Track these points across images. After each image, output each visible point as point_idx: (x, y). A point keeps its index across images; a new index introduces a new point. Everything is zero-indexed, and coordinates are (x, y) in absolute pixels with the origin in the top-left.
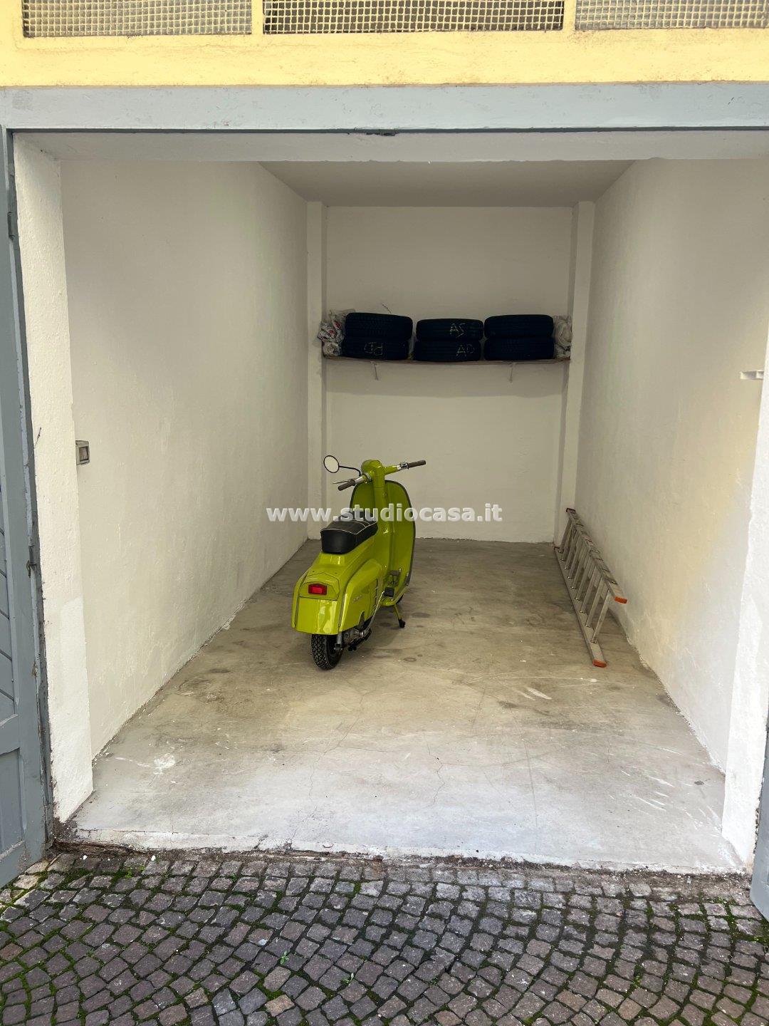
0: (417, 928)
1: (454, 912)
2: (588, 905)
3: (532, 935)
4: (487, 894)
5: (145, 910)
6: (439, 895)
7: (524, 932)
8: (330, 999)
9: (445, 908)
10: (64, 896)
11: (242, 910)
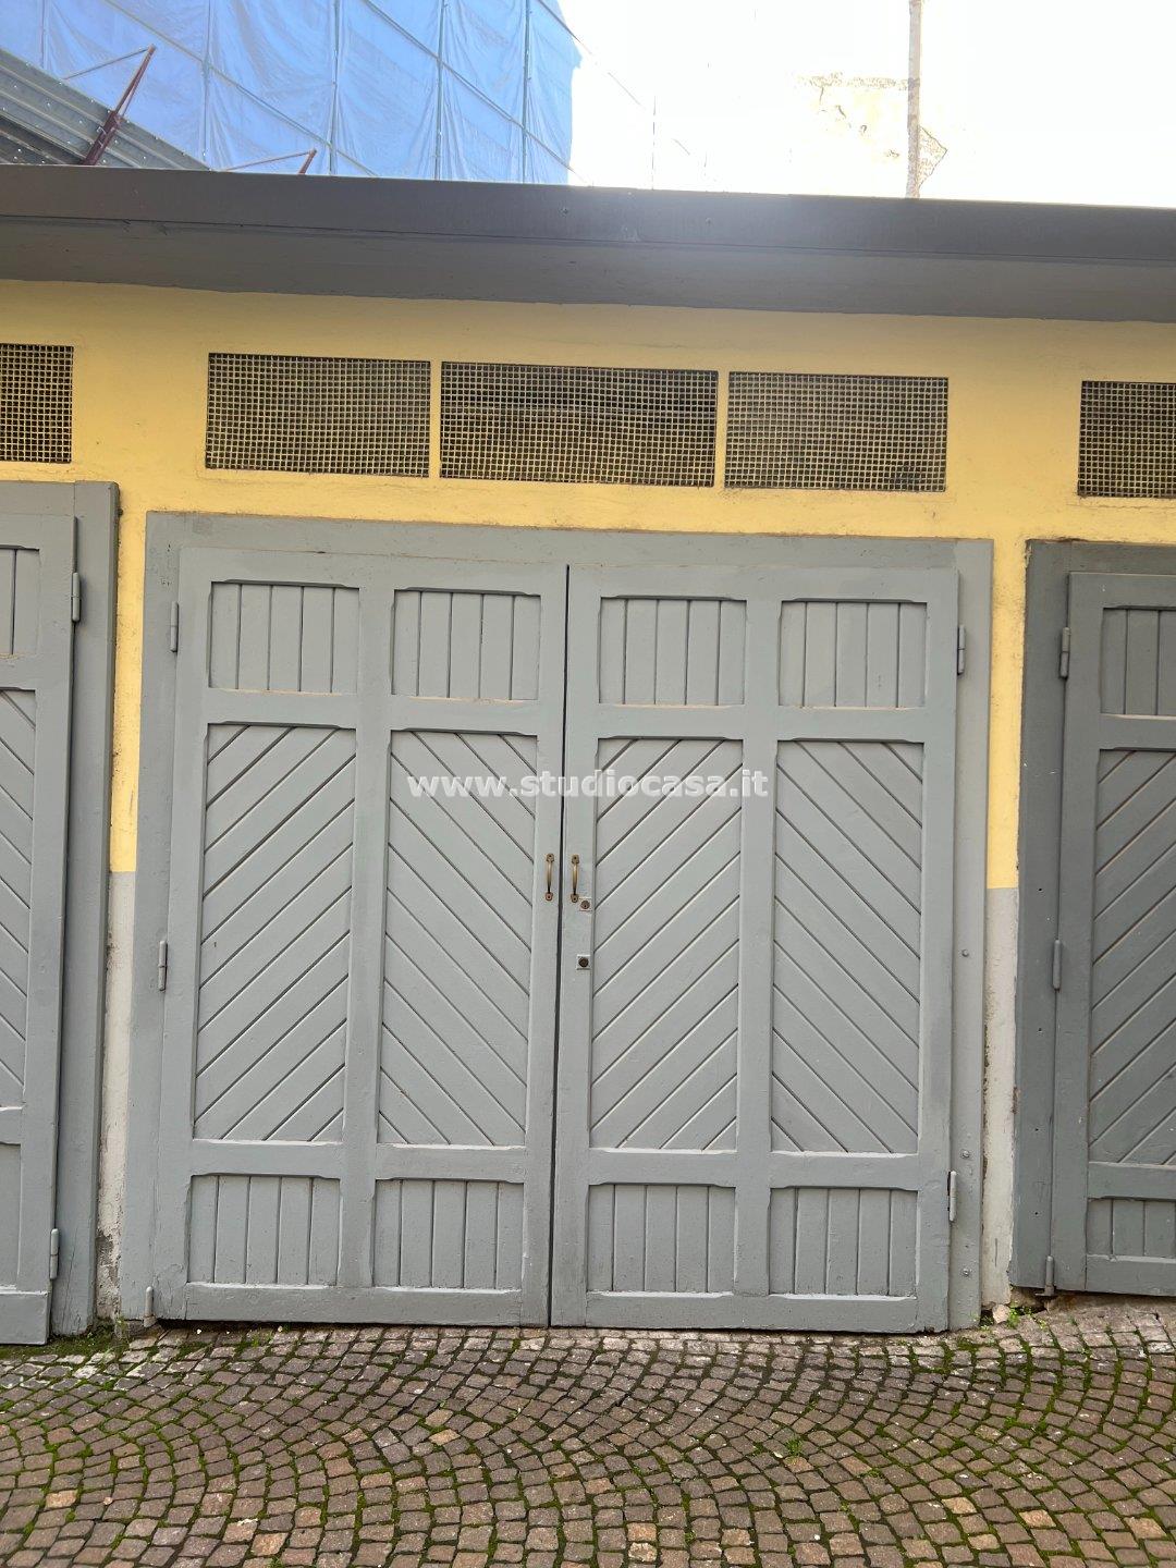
0: (584, 1373)
1: (622, 1360)
2: (766, 1351)
3: (706, 1374)
4: (658, 1345)
5: (279, 1372)
6: (606, 1347)
7: (699, 1373)
8: (497, 1430)
9: (614, 1357)
10: (182, 1366)
11: (392, 1368)
